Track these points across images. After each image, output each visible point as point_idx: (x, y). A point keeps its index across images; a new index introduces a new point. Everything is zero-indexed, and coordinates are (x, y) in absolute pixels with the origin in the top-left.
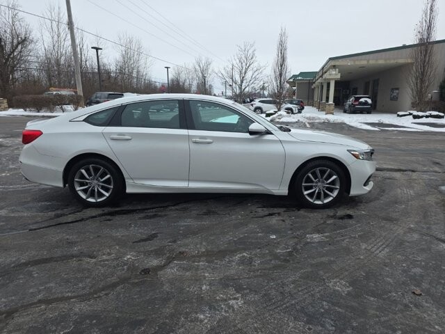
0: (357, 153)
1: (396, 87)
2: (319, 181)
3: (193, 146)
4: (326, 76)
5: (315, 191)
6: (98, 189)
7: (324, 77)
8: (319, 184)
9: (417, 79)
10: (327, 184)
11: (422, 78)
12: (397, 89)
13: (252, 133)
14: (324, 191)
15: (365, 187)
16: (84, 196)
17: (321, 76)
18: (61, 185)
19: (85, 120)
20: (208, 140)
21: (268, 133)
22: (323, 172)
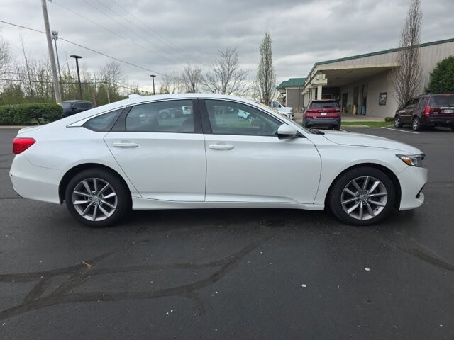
0: (407, 158)
1: (384, 92)
2: (360, 193)
3: (210, 153)
4: (314, 81)
5: (360, 205)
6: (98, 207)
7: (312, 83)
8: (362, 196)
9: (403, 83)
10: (371, 194)
11: (408, 81)
12: (386, 93)
13: (281, 136)
14: (369, 203)
15: (418, 200)
16: (80, 212)
17: (310, 82)
18: (57, 201)
19: (85, 125)
20: (228, 146)
21: (300, 136)
22: (361, 182)
